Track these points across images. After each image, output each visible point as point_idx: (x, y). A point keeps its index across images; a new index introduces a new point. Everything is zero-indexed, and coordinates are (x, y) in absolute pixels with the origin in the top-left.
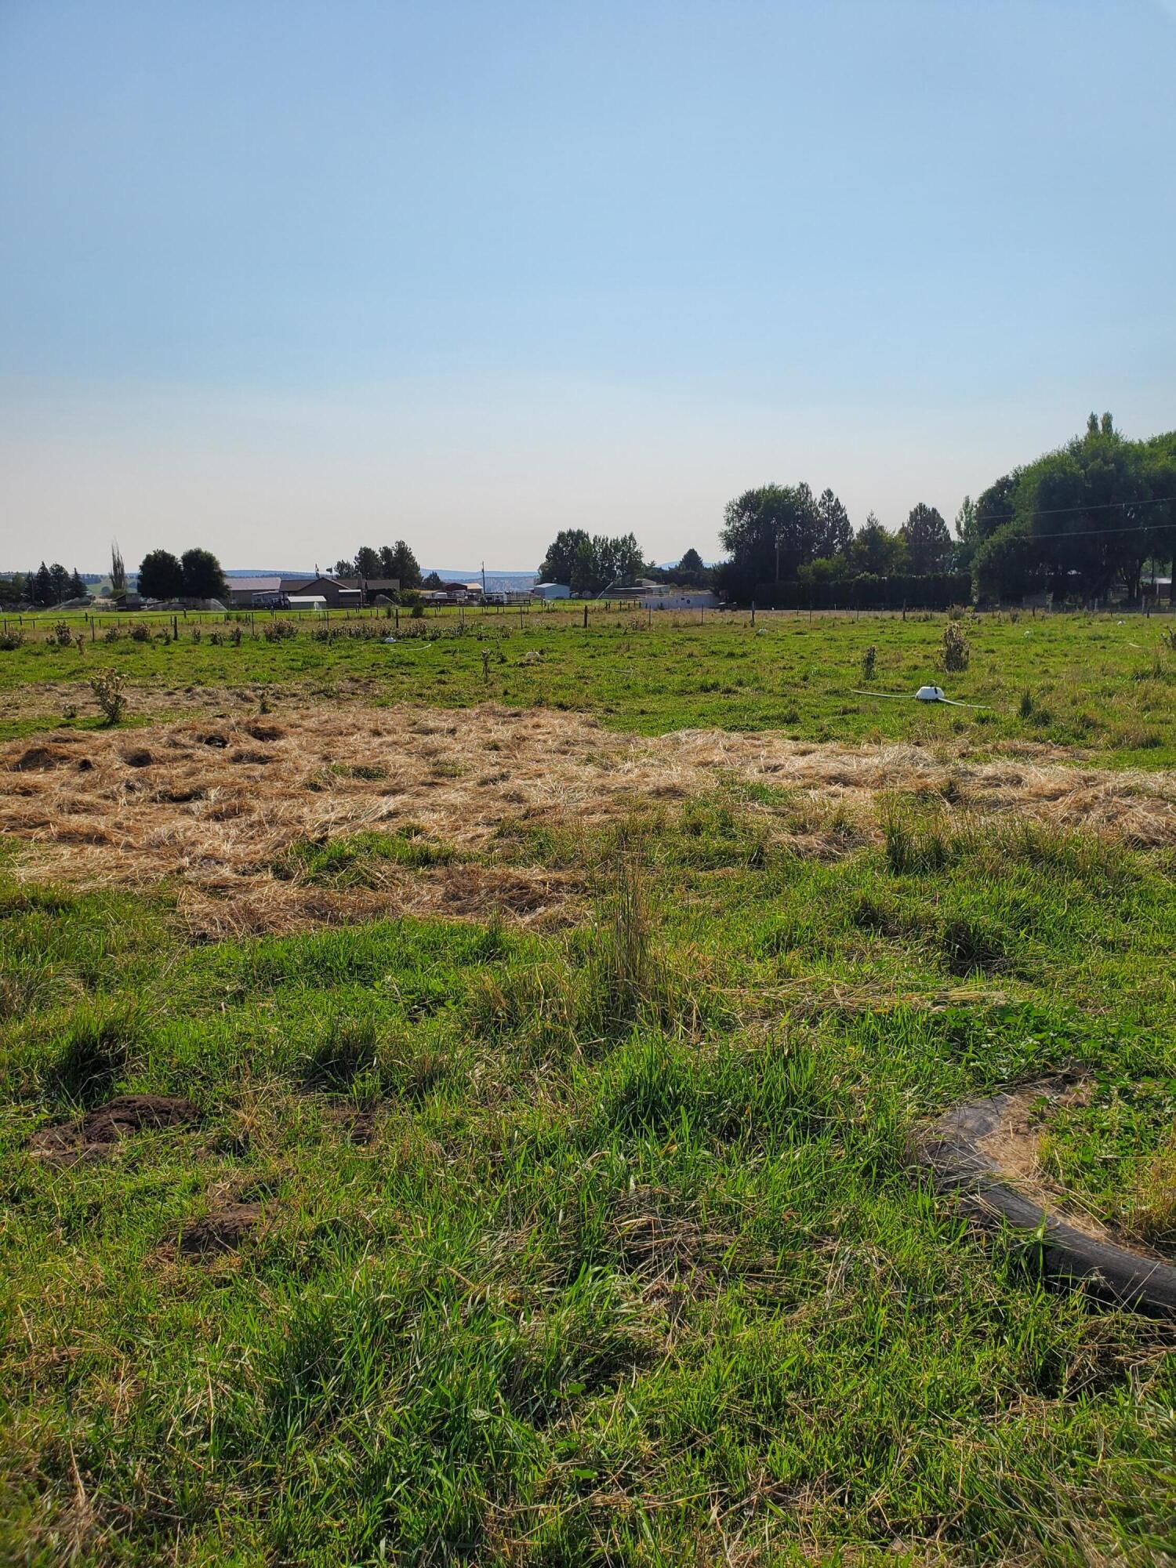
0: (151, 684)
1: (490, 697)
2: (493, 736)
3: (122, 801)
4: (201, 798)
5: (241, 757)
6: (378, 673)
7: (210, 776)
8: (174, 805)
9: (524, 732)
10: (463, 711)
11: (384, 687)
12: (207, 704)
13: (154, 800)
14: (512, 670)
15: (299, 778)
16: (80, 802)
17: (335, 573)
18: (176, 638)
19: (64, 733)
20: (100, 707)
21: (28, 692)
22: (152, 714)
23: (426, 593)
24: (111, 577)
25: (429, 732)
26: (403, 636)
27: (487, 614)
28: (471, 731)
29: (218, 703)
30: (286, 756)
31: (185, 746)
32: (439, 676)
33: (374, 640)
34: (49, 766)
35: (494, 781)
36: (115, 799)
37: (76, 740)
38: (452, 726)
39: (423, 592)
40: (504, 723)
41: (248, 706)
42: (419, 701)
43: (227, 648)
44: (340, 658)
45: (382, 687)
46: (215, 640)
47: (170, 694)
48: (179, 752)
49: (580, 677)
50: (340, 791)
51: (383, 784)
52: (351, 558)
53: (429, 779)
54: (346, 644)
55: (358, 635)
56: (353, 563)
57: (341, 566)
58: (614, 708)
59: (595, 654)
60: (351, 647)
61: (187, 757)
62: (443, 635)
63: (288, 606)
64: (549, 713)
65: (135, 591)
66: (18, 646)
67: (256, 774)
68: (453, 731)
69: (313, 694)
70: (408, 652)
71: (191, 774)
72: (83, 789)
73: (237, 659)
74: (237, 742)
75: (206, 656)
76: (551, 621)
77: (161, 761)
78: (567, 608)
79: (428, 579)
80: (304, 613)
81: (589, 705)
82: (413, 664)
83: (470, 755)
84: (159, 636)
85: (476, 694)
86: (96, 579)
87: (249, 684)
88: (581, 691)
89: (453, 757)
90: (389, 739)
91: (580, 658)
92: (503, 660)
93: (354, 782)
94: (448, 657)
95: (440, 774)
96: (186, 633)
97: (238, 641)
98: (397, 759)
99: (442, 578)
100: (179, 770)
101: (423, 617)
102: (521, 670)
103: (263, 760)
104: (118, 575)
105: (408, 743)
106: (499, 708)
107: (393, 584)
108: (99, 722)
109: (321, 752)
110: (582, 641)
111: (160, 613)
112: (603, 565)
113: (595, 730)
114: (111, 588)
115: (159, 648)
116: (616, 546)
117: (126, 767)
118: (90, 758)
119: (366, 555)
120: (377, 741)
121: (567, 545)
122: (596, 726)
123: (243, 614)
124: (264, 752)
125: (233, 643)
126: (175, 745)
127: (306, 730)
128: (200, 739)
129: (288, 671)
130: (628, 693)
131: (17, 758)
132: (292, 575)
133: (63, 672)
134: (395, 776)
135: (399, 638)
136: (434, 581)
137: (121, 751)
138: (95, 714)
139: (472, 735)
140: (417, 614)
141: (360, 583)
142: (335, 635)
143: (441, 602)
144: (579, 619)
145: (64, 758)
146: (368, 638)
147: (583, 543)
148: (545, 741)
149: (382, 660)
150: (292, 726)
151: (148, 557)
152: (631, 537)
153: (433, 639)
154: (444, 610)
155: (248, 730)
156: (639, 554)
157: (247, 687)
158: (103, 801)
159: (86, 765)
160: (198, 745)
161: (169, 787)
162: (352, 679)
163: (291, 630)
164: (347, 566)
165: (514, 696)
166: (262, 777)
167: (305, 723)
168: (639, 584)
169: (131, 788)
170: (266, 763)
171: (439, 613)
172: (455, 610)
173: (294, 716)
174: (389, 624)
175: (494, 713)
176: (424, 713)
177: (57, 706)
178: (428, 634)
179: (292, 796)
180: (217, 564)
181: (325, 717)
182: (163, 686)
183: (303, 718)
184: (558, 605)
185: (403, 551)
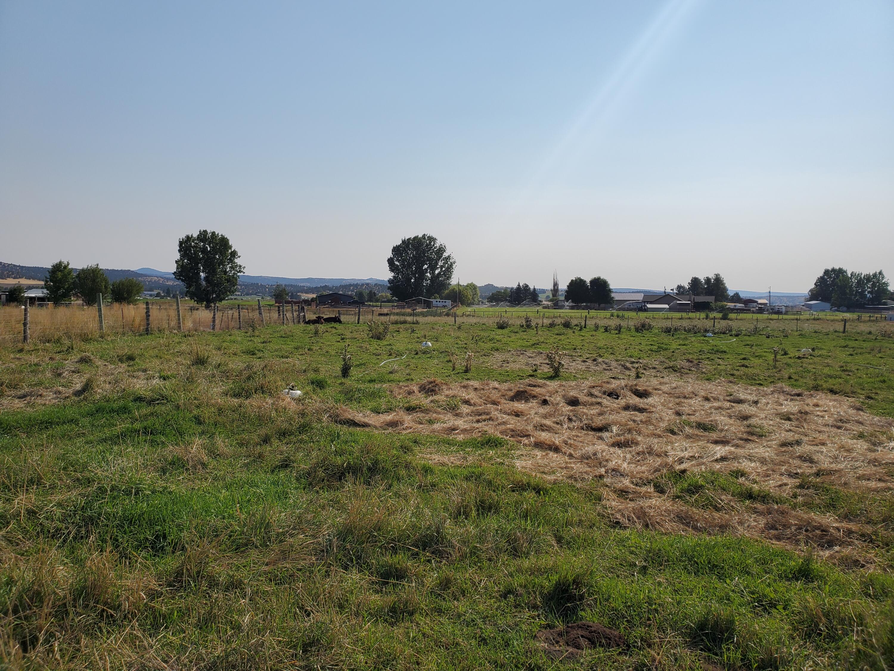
0: (574, 354)
1: (779, 379)
2: (784, 409)
3: (565, 426)
4: (608, 431)
5: (629, 407)
6: (703, 357)
7: (612, 417)
8: (593, 433)
9: (807, 409)
10: (761, 388)
11: (708, 367)
12: (605, 369)
13: (582, 428)
14: (793, 361)
15: (663, 425)
16: (545, 425)
17: (675, 291)
18: (585, 327)
19: (532, 380)
20: (548, 366)
21: (513, 354)
22: (576, 373)
23: (731, 305)
24: (551, 290)
25: (740, 402)
26: (717, 333)
27: (771, 319)
28: (768, 403)
29: (611, 370)
30: (654, 409)
31: (597, 397)
32: (742, 361)
33: (699, 334)
34: (527, 400)
35: (791, 444)
36: (562, 425)
37: (539, 386)
38: (756, 399)
39: (729, 304)
40: (792, 400)
41: (627, 372)
42: (731, 379)
43: (613, 335)
44: (680, 345)
45: (707, 366)
46: (606, 329)
47: (584, 361)
48: (594, 400)
49: (844, 371)
50: (688, 437)
51: (714, 436)
52: (686, 283)
53: (745, 436)
54: (683, 336)
55: (689, 331)
56: (687, 286)
57: (679, 287)
58: (873, 395)
59: (854, 353)
60: (686, 339)
61: (599, 403)
62: (744, 333)
63: (646, 310)
64: (823, 396)
65: (563, 298)
66: (507, 327)
67: (638, 419)
68: (756, 402)
69: (666, 368)
70: (721, 343)
71: (600, 414)
72: (545, 417)
73: (620, 342)
74: (625, 396)
75: (602, 339)
76: (817, 326)
77: (585, 404)
78: (828, 317)
79: (733, 296)
80: (656, 315)
81: (853, 392)
82: (725, 352)
83: (771, 422)
84: (576, 325)
85: (769, 377)
86: (543, 291)
87: (628, 359)
88: (846, 381)
89: (760, 422)
90: (716, 404)
91: (843, 356)
92: (786, 354)
93: (697, 432)
94: (748, 349)
95: (752, 434)
96: (591, 323)
97: (620, 331)
98: (721, 419)
99: (742, 295)
100: (594, 411)
101: (729, 319)
102: (799, 361)
103: (641, 410)
104: (555, 290)
105: (728, 409)
106: (787, 389)
107: (710, 299)
108: (549, 375)
109: (674, 409)
110: (843, 343)
111: (576, 311)
112: (857, 291)
113: (861, 413)
114: (551, 296)
115: (577, 333)
116: (868, 278)
117: (566, 405)
118: (547, 398)
119: (695, 282)
120: (707, 405)
121: (830, 277)
122: (862, 410)
123: (621, 313)
124: (642, 406)
125: (616, 332)
126: (591, 395)
127: (664, 393)
128: (604, 393)
129: (649, 352)
130: (884, 385)
131: (511, 394)
132: (649, 292)
133: (529, 344)
134: (722, 430)
135: (715, 334)
136: (736, 298)
137: (564, 396)
138: (546, 370)
139: (769, 406)
140: (725, 318)
141: (690, 297)
142: (676, 330)
143: (741, 311)
144: (839, 327)
145: (534, 397)
146: (695, 333)
147: (843, 276)
148: (822, 417)
149: (706, 348)
150: (656, 389)
151: (572, 281)
152: (880, 273)
153: (737, 335)
154: (742, 316)
155: (631, 391)
156: (886, 284)
157: (627, 361)
158: (555, 425)
159: (545, 402)
160: (604, 396)
161: (591, 422)
162: (688, 361)
163: (650, 325)
164: (683, 287)
165: (796, 380)
166: (641, 421)
167: (662, 387)
168: (885, 304)
169: (570, 420)
170: (643, 412)
171: (739, 317)
172: (749, 316)
173: (654, 382)
174: (708, 324)
175: (783, 392)
176: (736, 388)
177: (527, 364)
178: (734, 332)
179: (659, 436)
180: (608, 285)
181: (674, 385)
182: (581, 356)
183: (661, 384)
184: (822, 315)
185: (718, 280)
